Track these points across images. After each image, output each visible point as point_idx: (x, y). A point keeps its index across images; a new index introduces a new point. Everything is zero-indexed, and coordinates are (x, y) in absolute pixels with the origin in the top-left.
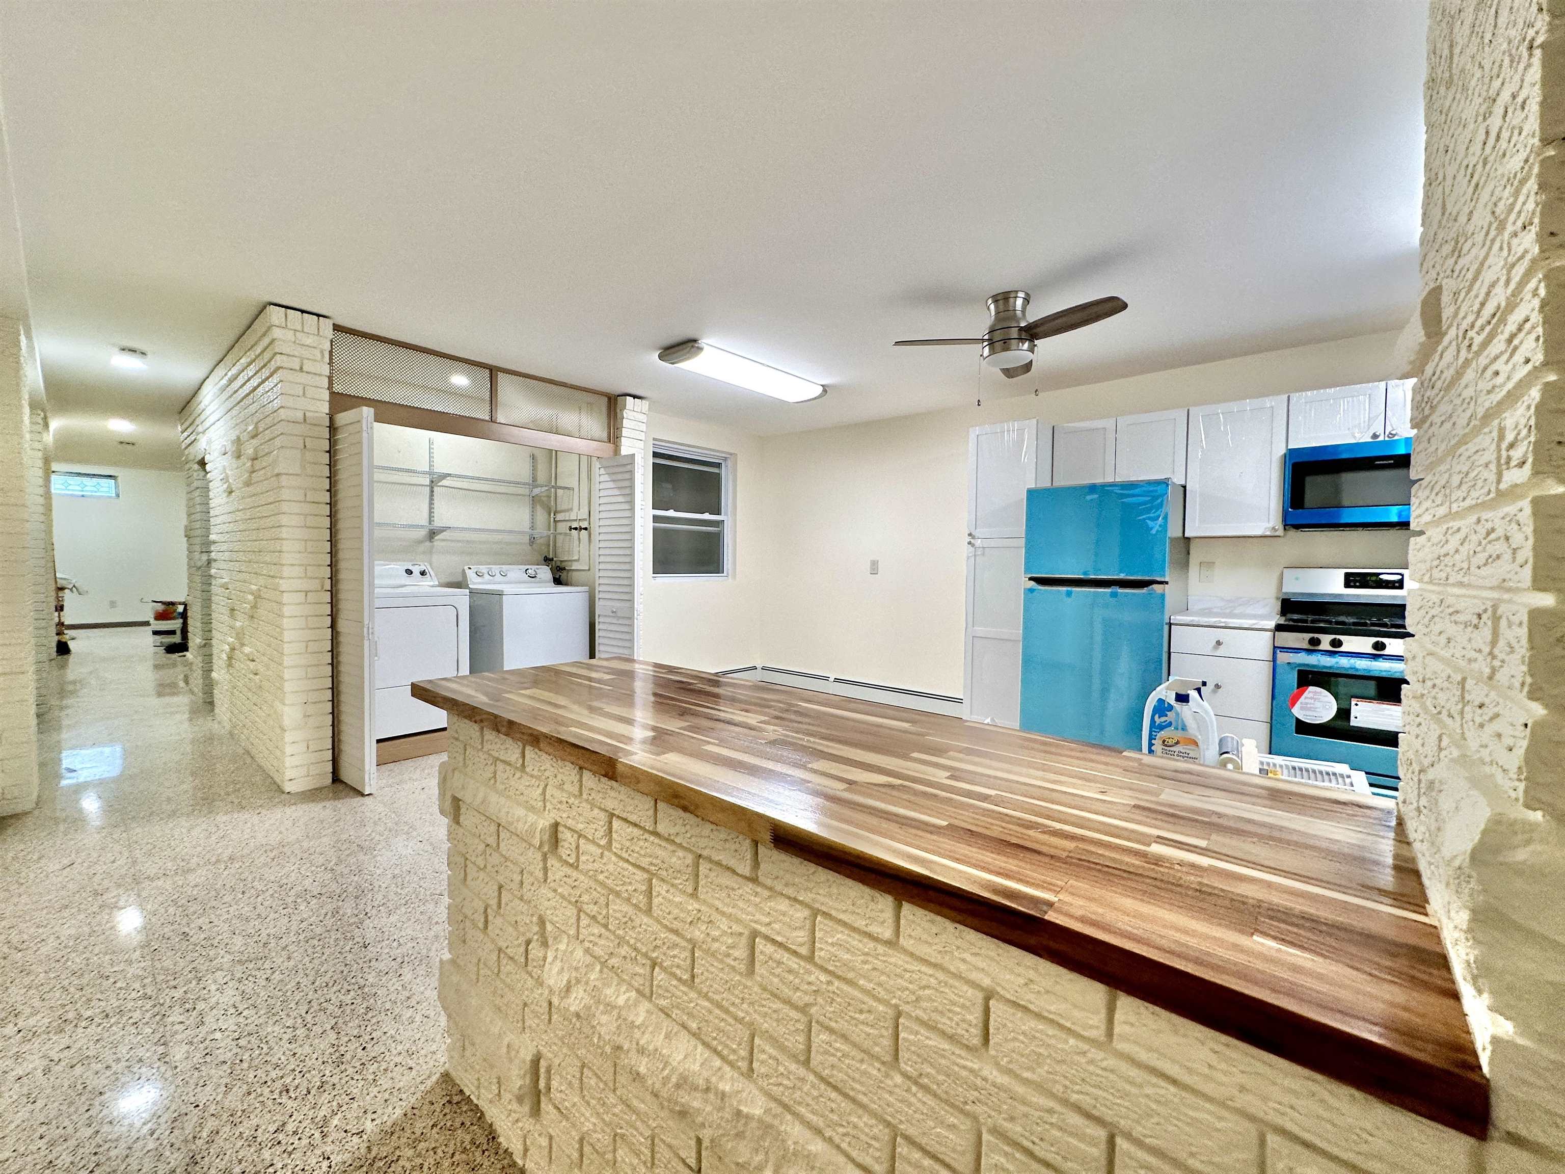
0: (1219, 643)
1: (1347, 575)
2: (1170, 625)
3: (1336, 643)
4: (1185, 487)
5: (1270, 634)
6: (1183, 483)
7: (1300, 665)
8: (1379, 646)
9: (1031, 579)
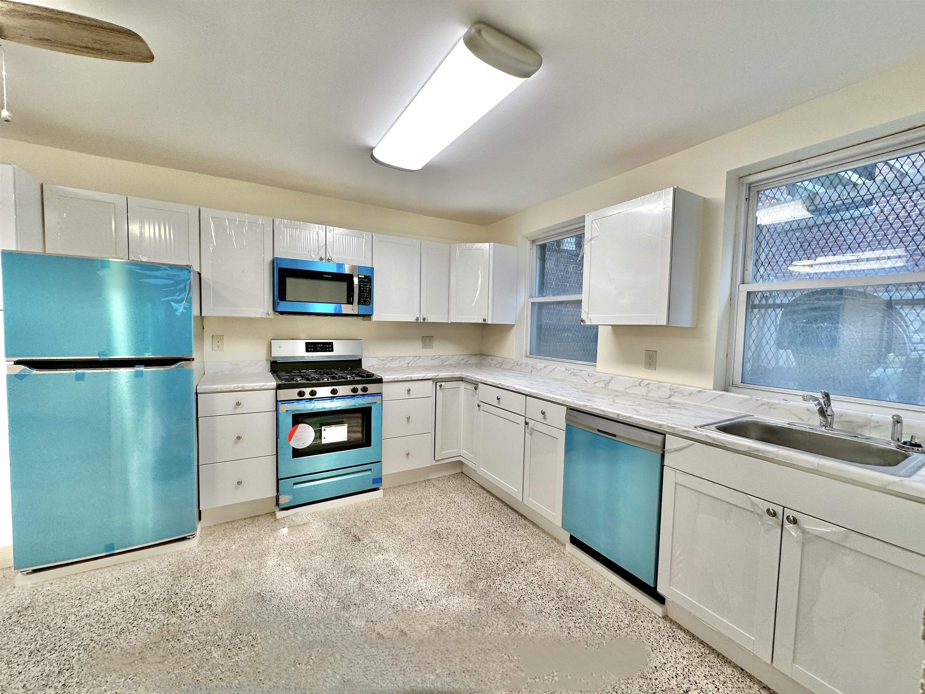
0: (238, 404)
1: (307, 344)
2: (197, 394)
3: (313, 393)
4: (200, 274)
5: (274, 391)
6: (199, 270)
7: (293, 411)
8: (334, 392)
9: (17, 363)
